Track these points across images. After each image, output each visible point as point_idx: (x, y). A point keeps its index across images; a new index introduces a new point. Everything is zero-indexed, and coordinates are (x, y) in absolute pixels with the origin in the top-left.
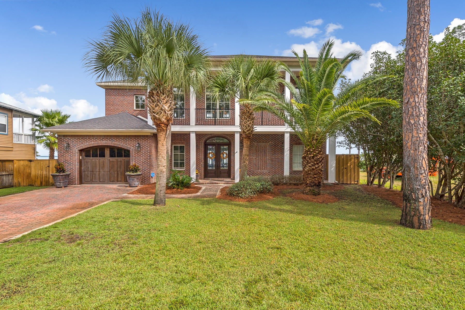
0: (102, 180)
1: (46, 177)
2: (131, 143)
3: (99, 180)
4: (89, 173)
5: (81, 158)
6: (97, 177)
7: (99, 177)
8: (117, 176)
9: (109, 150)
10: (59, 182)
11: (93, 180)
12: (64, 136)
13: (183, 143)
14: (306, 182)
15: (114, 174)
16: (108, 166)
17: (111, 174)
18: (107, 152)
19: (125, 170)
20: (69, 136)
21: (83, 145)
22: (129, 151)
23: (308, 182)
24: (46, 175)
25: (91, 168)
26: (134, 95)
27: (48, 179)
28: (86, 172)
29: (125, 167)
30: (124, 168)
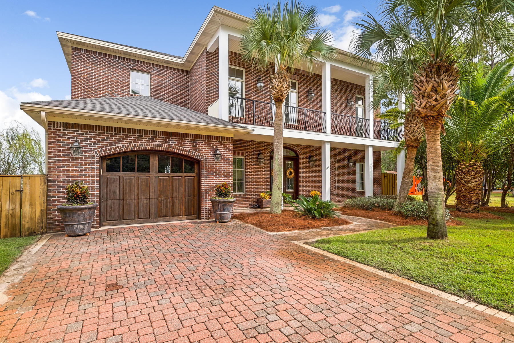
0: (142, 215)
1: (13, 216)
2: (204, 148)
3: (137, 215)
4: (117, 202)
5: (101, 174)
6: (133, 209)
7: (137, 210)
8: (173, 205)
9: (157, 159)
10: (82, 224)
11: (125, 216)
12: (67, 125)
13: (243, 154)
14: (471, 199)
15: (167, 202)
16: (156, 189)
17: (161, 203)
18: (154, 162)
19: (187, 194)
20: (79, 126)
21: (112, 147)
22: (198, 162)
23: (473, 199)
24: (11, 212)
25: (121, 192)
26: (131, 69)
27: (17, 221)
28: (109, 202)
29: (187, 190)
30: (185, 191)
